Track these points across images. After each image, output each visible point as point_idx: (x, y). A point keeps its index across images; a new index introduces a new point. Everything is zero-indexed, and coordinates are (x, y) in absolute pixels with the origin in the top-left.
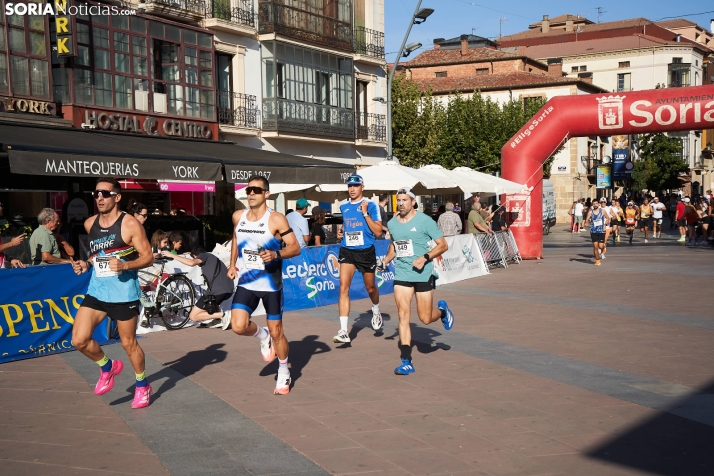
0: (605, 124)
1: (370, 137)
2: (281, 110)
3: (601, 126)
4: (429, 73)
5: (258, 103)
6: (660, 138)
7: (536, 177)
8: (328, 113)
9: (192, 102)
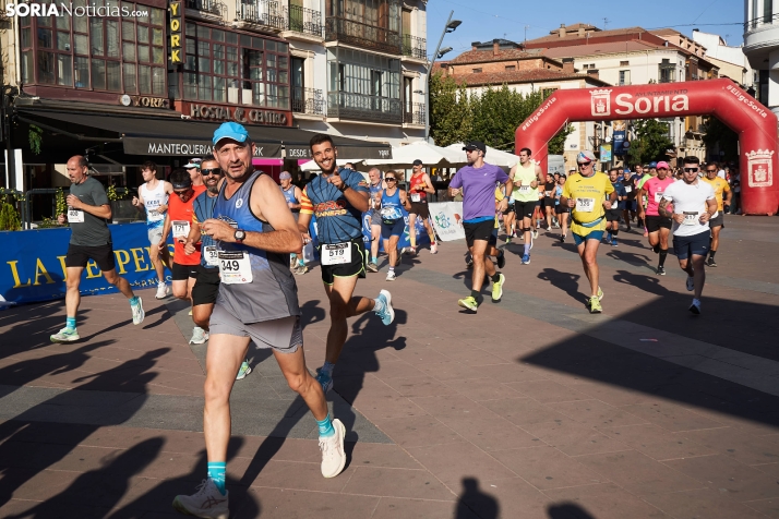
0: (596, 112)
1: (414, 122)
2: (343, 101)
3: (594, 114)
4: (468, 70)
5: (324, 95)
6: (653, 123)
7: (542, 153)
8: (380, 103)
9: (271, 96)
